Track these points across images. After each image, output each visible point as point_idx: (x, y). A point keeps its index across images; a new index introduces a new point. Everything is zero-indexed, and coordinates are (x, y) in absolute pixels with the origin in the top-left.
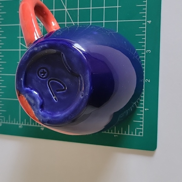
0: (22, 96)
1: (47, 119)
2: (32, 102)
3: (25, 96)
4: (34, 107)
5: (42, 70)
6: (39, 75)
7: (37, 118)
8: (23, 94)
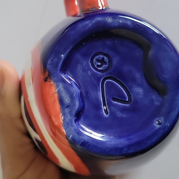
0: (52, 83)
1: (82, 139)
2: (67, 100)
3: (58, 86)
4: (67, 110)
5: (102, 56)
6: (92, 62)
7: (64, 131)
8: (54, 81)
